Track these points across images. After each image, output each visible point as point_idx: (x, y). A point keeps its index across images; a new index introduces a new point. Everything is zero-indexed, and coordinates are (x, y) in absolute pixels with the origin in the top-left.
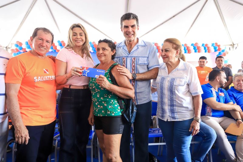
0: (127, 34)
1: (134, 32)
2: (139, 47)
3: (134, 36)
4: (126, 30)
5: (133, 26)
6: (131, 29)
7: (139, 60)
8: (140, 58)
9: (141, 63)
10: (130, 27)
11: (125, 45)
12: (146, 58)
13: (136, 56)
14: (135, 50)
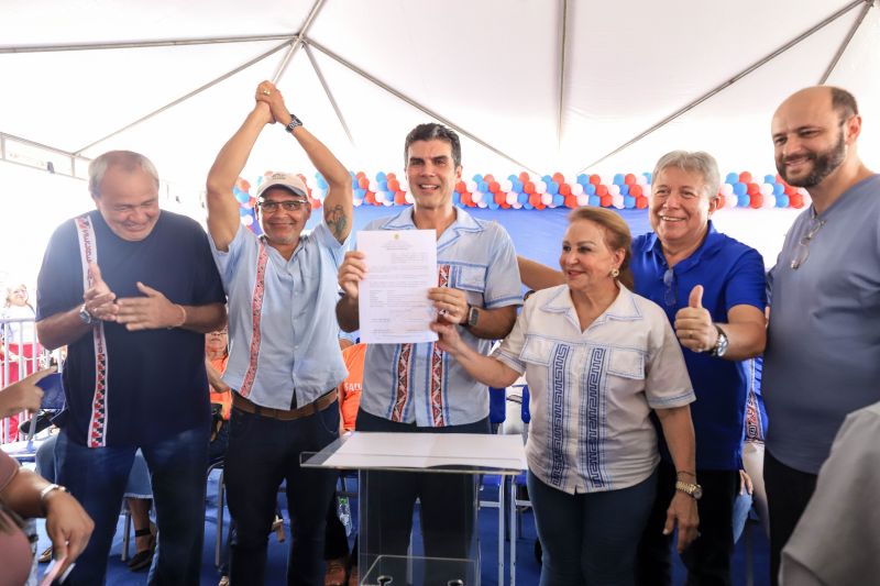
0: (420, 186)
1: (442, 179)
2: (462, 233)
3: (442, 191)
4: (416, 171)
5: (439, 161)
6: (430, 169)
7: (460, 272)
8: (465, 270)
9: (467, 283)
10: (429, 162)
11: (412, 223)
12: (483, 271)
13: (451, 260)
14: (448, 243)
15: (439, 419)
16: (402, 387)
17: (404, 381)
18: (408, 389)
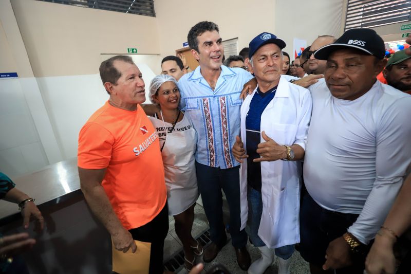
14: (221, 85)
15: (229, 165)
16: (212, 154)
17: (212, 151)
18: (215, 154)
